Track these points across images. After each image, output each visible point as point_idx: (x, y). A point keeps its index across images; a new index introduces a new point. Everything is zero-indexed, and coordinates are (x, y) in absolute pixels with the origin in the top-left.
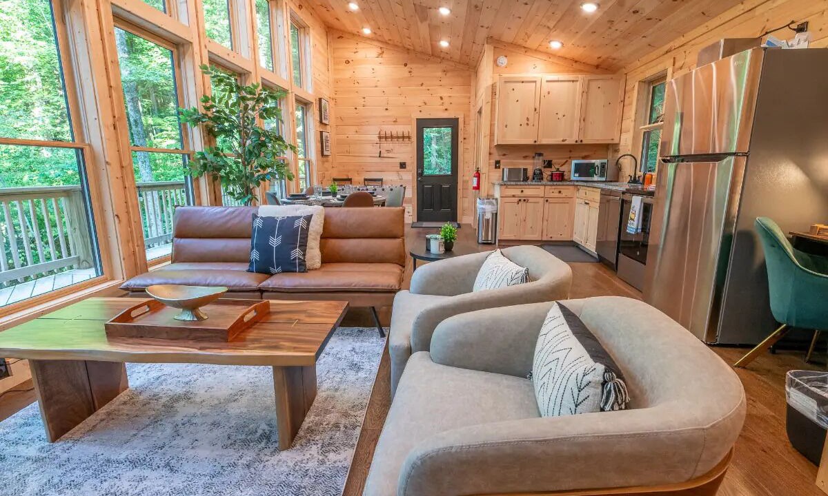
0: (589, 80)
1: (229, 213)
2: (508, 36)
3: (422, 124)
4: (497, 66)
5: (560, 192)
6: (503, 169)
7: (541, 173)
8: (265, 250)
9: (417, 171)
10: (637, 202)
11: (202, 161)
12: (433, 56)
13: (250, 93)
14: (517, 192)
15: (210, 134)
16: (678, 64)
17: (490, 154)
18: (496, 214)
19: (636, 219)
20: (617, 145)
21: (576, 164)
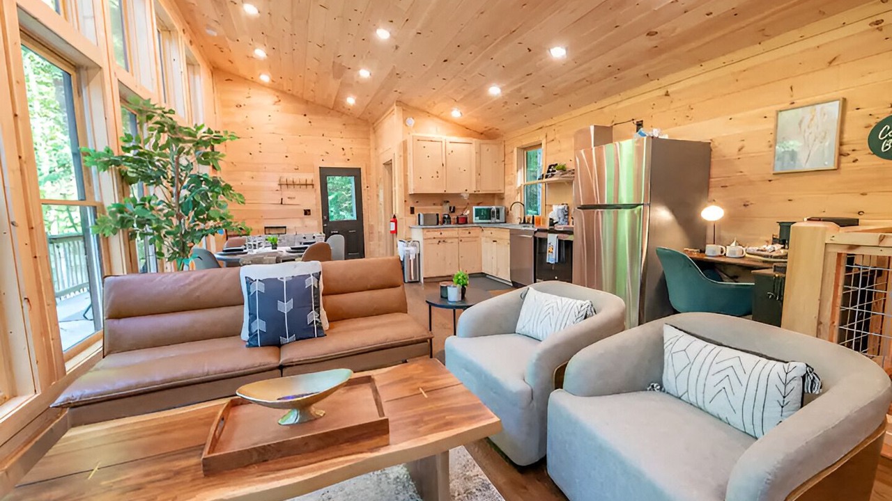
0: (480, 144)
1: (195, 279)
2: (416, 102)
3: (325, 173)
4: (406, 125)
5: (469, 233)
6: (419, 215)
7: (449, 218)
8: (274, 319)
9: (323, 217)
10: (552, 240)
11: (119, 215)
12: (334, 109)
13: (190, 134)
14: (437, 234)
15: (125, 181)
16: (550, 138)
17: (405, 201)
18: (419, 254)
19: (554, 252)
20: (503, 194)
21: (476, 209)
